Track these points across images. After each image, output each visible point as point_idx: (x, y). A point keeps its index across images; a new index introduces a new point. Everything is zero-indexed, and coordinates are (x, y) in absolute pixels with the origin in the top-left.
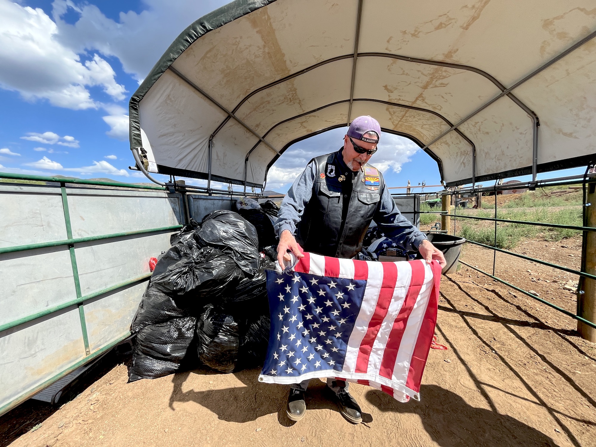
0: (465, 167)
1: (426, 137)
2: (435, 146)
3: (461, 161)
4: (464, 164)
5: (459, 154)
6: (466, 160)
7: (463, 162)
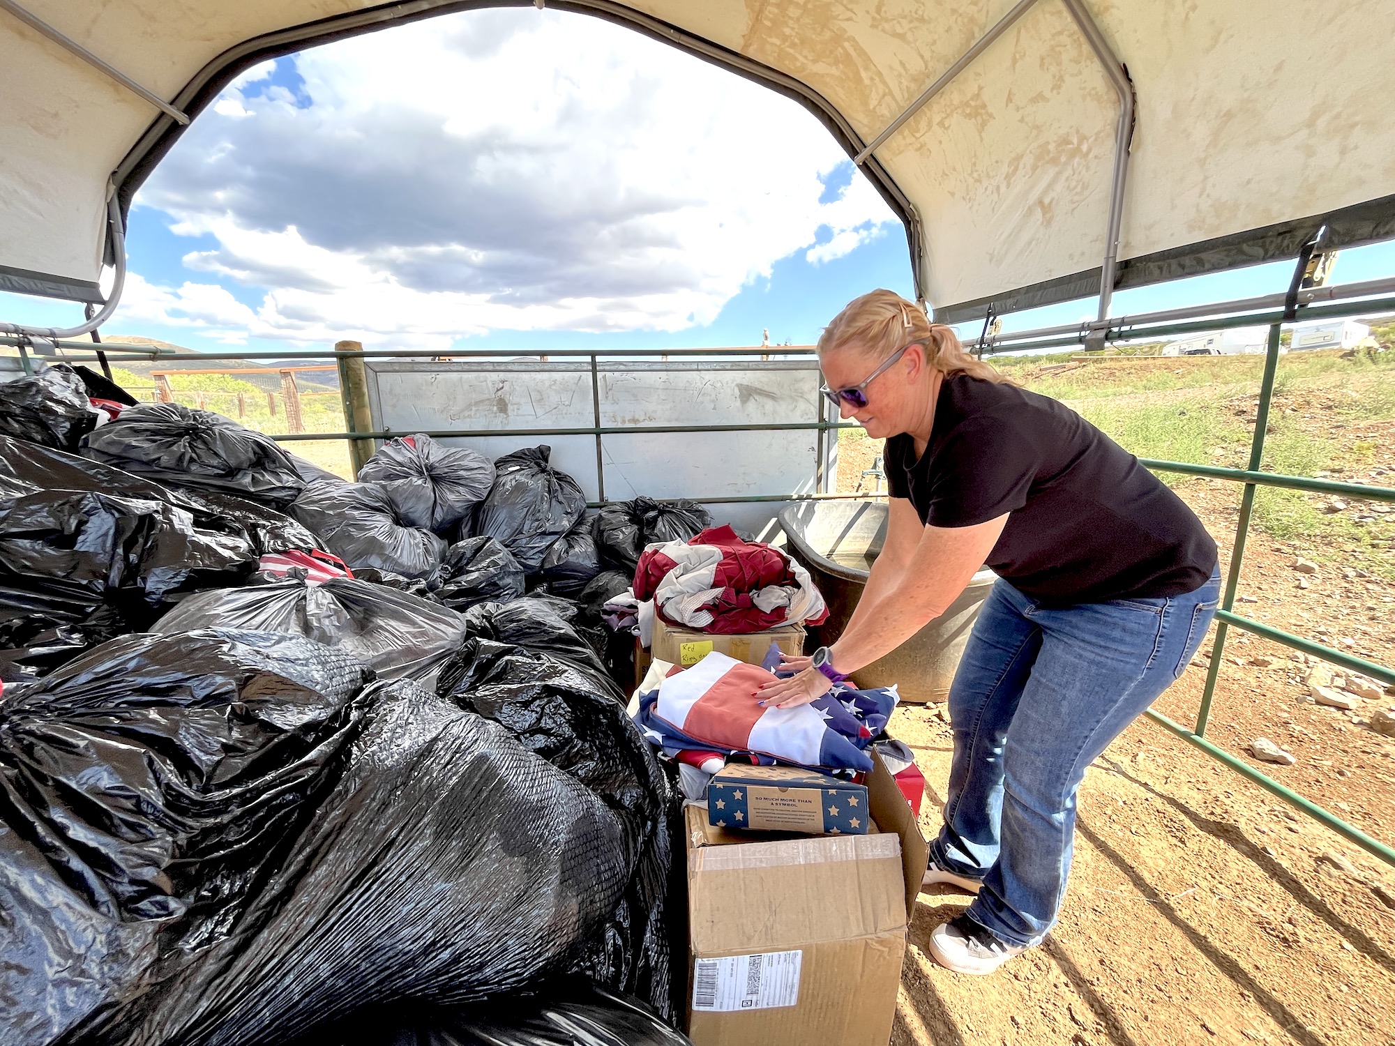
0: (1048, 223)
1: (881, 88)
2: (910, 140)
3: (1033, 197)
4: (1046, 208)
5: (1028, 160)
6: (1059, 187)
7: (1041, 202)
